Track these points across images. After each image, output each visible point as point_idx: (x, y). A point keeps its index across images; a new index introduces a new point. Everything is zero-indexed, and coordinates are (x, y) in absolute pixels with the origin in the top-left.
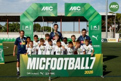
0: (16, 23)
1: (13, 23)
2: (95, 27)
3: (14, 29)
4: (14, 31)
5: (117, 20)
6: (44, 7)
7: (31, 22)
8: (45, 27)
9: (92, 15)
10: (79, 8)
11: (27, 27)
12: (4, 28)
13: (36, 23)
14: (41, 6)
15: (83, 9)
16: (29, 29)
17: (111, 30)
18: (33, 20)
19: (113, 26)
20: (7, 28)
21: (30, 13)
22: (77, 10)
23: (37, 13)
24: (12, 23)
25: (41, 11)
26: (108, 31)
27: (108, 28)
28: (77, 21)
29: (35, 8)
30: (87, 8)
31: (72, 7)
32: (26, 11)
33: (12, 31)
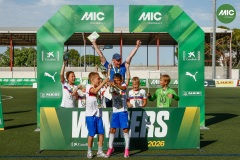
0: (28, 47)
1: (23, 49)
2: (192, 54)
3: (25, 60)
4: (24, 65)
5: (234, 43)
6: (86, 14)
7: (60, 43)
8: (87, 56)
9: (184, 30)
10: (158, 16)
11: (51, 54)
12: (5, 58)
13: (70, 48)
14: (80, 11)
15: (167, 17)
16: (55, 57)
17: (223, 62)
18: (63, 39)
19: (227, 55)
20: (10, 57)
21: (58, 24)
22: (154, 20)
23: (72, 25)
24: (20, 48)
25: (79, 21)
26: (217, 64)
27: (217, 58)
28: (154, 44)
29: (68, 16)
30: (174, 17)
31: (144, 14)
32: (49, 21)
33: (21, 64)
